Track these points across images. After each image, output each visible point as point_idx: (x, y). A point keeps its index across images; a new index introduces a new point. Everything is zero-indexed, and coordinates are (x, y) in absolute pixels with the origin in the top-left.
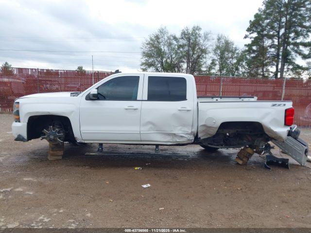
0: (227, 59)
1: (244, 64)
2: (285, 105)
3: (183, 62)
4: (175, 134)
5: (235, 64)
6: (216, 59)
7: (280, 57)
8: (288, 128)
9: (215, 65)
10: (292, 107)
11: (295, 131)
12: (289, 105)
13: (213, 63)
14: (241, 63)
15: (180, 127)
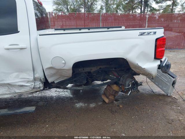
0: (110, 5)
1: (121, 8)
2: (155, 33)
3: (82, 8)
4: (9, 84)
5: (116, 8)
6: (103, 5)
7: (143, 3)
8: (158, 63)
9: (103, 9)
10: (163, 35)
11: (166, 64)
12: (160, 33)
13: (102, 8)
14: (119, 7)
15: (16, 74)
